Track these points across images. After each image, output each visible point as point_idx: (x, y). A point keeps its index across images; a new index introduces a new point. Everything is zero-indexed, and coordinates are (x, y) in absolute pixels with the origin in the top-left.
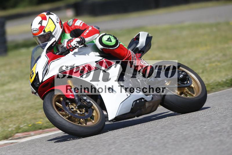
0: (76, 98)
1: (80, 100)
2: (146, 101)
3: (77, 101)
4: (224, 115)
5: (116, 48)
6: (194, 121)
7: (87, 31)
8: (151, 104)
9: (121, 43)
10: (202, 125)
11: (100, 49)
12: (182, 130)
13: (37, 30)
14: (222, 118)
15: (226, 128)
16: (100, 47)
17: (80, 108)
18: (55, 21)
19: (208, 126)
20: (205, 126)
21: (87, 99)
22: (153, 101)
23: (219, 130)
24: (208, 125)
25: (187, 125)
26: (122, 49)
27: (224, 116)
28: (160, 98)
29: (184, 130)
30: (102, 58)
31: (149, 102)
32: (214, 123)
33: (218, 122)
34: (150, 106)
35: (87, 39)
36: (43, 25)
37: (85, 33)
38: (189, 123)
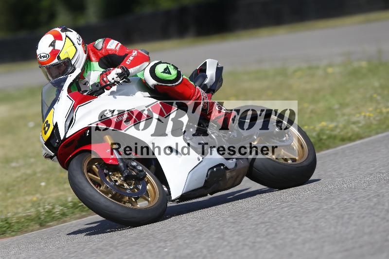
0: (121, 164)
1: (126, 166)
2: (226, 168)
3: (123, 169)
4: (197, 228)
5: (177, 83)
6: (147, 239)
7: (131, 58)
8: (235, 173)
9: (184, 77)
10: (159, 247)
11: (152, 85)
12: (127, 254)
13: (47, 56)
14: (193, 234)
15: (201, 251)
16: (151, 82)
17: (127, 179)
18: (75, 41)
19: (169, 248)
20: (166, 249)
21: (137, 166)
22: (237, 168)
23: (189, 254)
24: (170, 246)
25: (135, 248)
26: (186, 85)
27: (198, 230)
28: (247, 164)
29: (130, 256)
30: (156, 100)
31: (232, 170)
32: (181, 243)
33: (187, 241)
34: (232, 178)
35: (131, 70)
36: (56, 48)
37: (128, 60)
38: (138, 244)
